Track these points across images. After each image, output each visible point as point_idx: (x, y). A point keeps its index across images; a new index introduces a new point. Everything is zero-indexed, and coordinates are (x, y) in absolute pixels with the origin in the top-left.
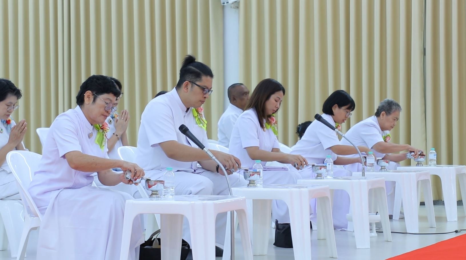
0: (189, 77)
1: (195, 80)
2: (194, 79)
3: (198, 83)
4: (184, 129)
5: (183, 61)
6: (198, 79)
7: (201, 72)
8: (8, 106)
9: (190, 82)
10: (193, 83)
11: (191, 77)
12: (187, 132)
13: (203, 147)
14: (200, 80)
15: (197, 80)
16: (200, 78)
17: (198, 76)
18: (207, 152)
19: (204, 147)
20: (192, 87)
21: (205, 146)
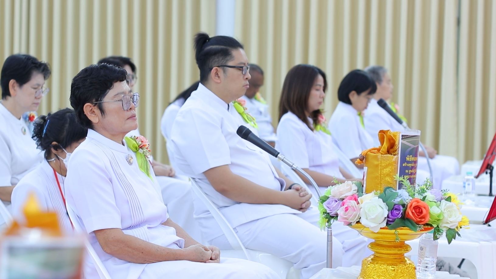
0: (215, 61)
1: (225, 61)
2: (223, 60)
3: (230, 63)
4: (245, 132)
5: (194, 44)
6: (228, 58)
7: (228, 48)
8: (35, 88)
9: (218, 67)
10: (224, 66)
11: (217, 60)
12: (250, 135)
13: (276, 153)
14: (232, 58)
15: (227, 61)
16: (230, 55)
17: (226, 54)
18: (284, 159)
19: (279, 153)
20: (224, 72)
21: (279, 151)
